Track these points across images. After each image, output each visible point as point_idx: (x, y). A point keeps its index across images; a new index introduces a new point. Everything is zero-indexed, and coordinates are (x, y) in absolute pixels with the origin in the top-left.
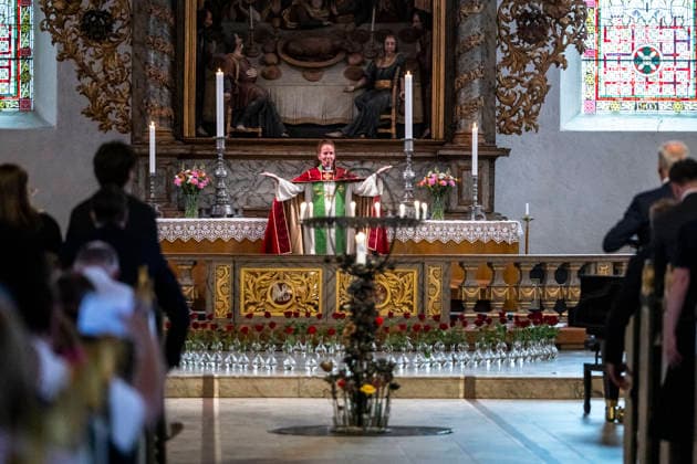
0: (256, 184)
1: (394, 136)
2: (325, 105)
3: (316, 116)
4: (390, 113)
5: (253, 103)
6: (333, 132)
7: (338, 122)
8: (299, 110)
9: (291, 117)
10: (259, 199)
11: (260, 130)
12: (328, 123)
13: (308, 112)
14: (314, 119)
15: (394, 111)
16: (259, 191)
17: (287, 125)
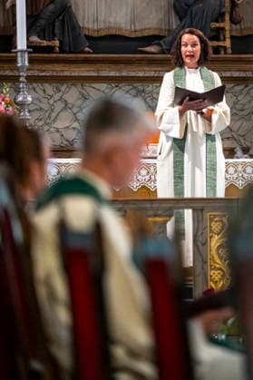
0: (54, 115)
1: (229, 51)
2: (133, 12)
3: (123, 26)
4: (223, 21)
5: (51, 7)
6: (149, 45)
7: (151, 33)
8: (102, 18)
9: (91, 26)
10: (58, 135)
11: (57, 43)
12: (139, 34)
13: (112, 20)
14: (120, 29)
15: (227, 17)
16: (56, 125)
17: (88, 38)
